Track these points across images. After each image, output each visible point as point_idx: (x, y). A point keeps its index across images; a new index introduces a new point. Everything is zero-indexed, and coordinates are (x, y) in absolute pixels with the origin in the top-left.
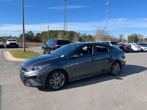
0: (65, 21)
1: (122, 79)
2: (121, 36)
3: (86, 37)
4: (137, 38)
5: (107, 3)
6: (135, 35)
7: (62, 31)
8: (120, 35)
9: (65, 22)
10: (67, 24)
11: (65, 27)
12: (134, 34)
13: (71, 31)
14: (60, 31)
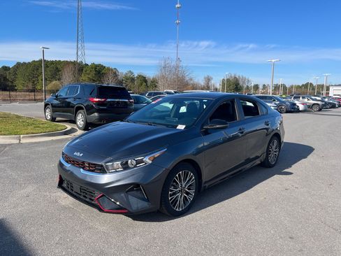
0: (80, 37)
1: (291, 173)
2: (208, 79)
3: (133, 80)
4: (239, 84)
5: (178, 5)
6: (235, 77)
7: (74, 63)
8: (205, 78)
9: (80, 42)
10: (83, 47)
11: (79, 53)
12: (233, 75)
13: (96, 63)
14: (67, 63)
